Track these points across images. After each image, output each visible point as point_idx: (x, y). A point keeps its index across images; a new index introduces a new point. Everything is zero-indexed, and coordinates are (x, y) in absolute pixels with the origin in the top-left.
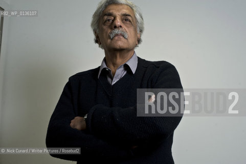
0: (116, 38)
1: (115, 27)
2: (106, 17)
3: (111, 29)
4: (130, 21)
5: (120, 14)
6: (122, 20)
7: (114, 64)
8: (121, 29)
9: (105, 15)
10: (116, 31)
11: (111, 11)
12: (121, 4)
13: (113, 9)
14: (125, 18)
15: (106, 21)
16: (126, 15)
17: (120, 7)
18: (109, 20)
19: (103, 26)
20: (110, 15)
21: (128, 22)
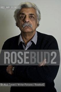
0: (26, 27)
1: (26, 22)
2: (21, 15)
3: (24, 22)
4: (33, 17)
5: (28, 14)
6: (29, 17)
7: (26, 39)
8: (28, 23)
9: (21, 14)
10: (26, 24)
11: (24, 12)
12: (29, 8)
13: (25, 11)
14: (31, 16)
15: (21, 17)
16: (31, 14)
17: (29, 10)
18: (22, 17)
19: (20, 19)
20: (23, 14)
21: (32, 18)
